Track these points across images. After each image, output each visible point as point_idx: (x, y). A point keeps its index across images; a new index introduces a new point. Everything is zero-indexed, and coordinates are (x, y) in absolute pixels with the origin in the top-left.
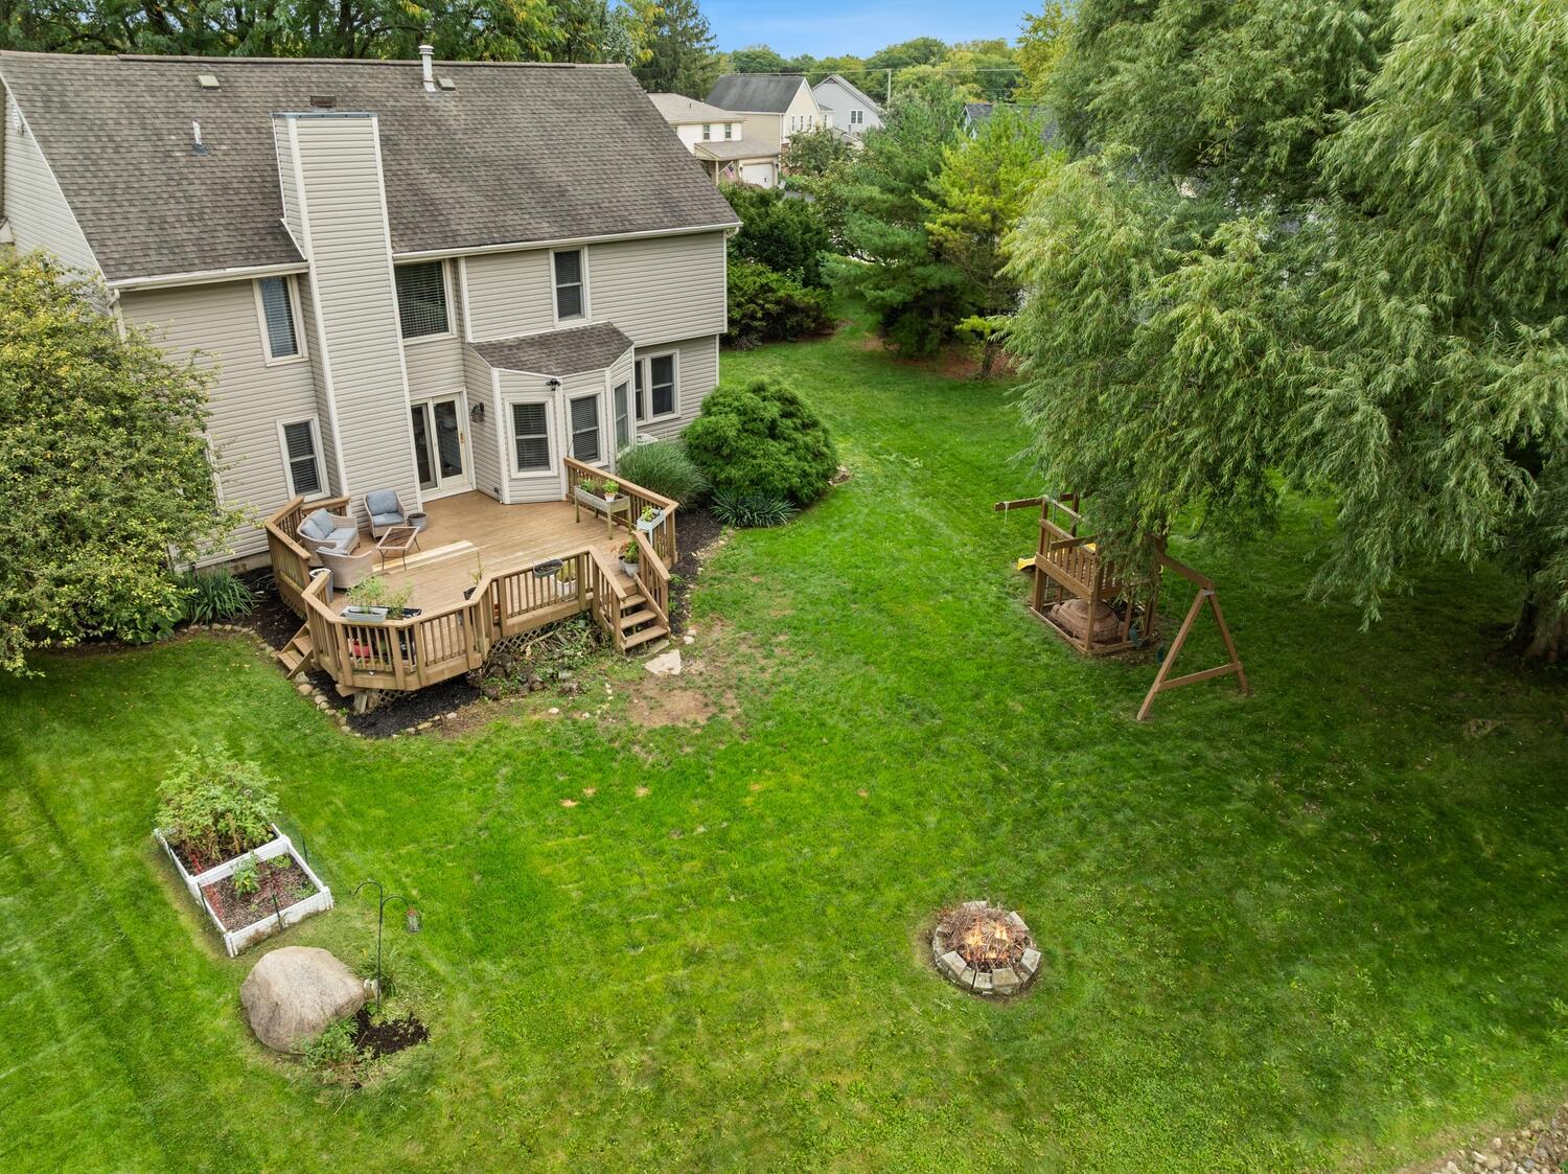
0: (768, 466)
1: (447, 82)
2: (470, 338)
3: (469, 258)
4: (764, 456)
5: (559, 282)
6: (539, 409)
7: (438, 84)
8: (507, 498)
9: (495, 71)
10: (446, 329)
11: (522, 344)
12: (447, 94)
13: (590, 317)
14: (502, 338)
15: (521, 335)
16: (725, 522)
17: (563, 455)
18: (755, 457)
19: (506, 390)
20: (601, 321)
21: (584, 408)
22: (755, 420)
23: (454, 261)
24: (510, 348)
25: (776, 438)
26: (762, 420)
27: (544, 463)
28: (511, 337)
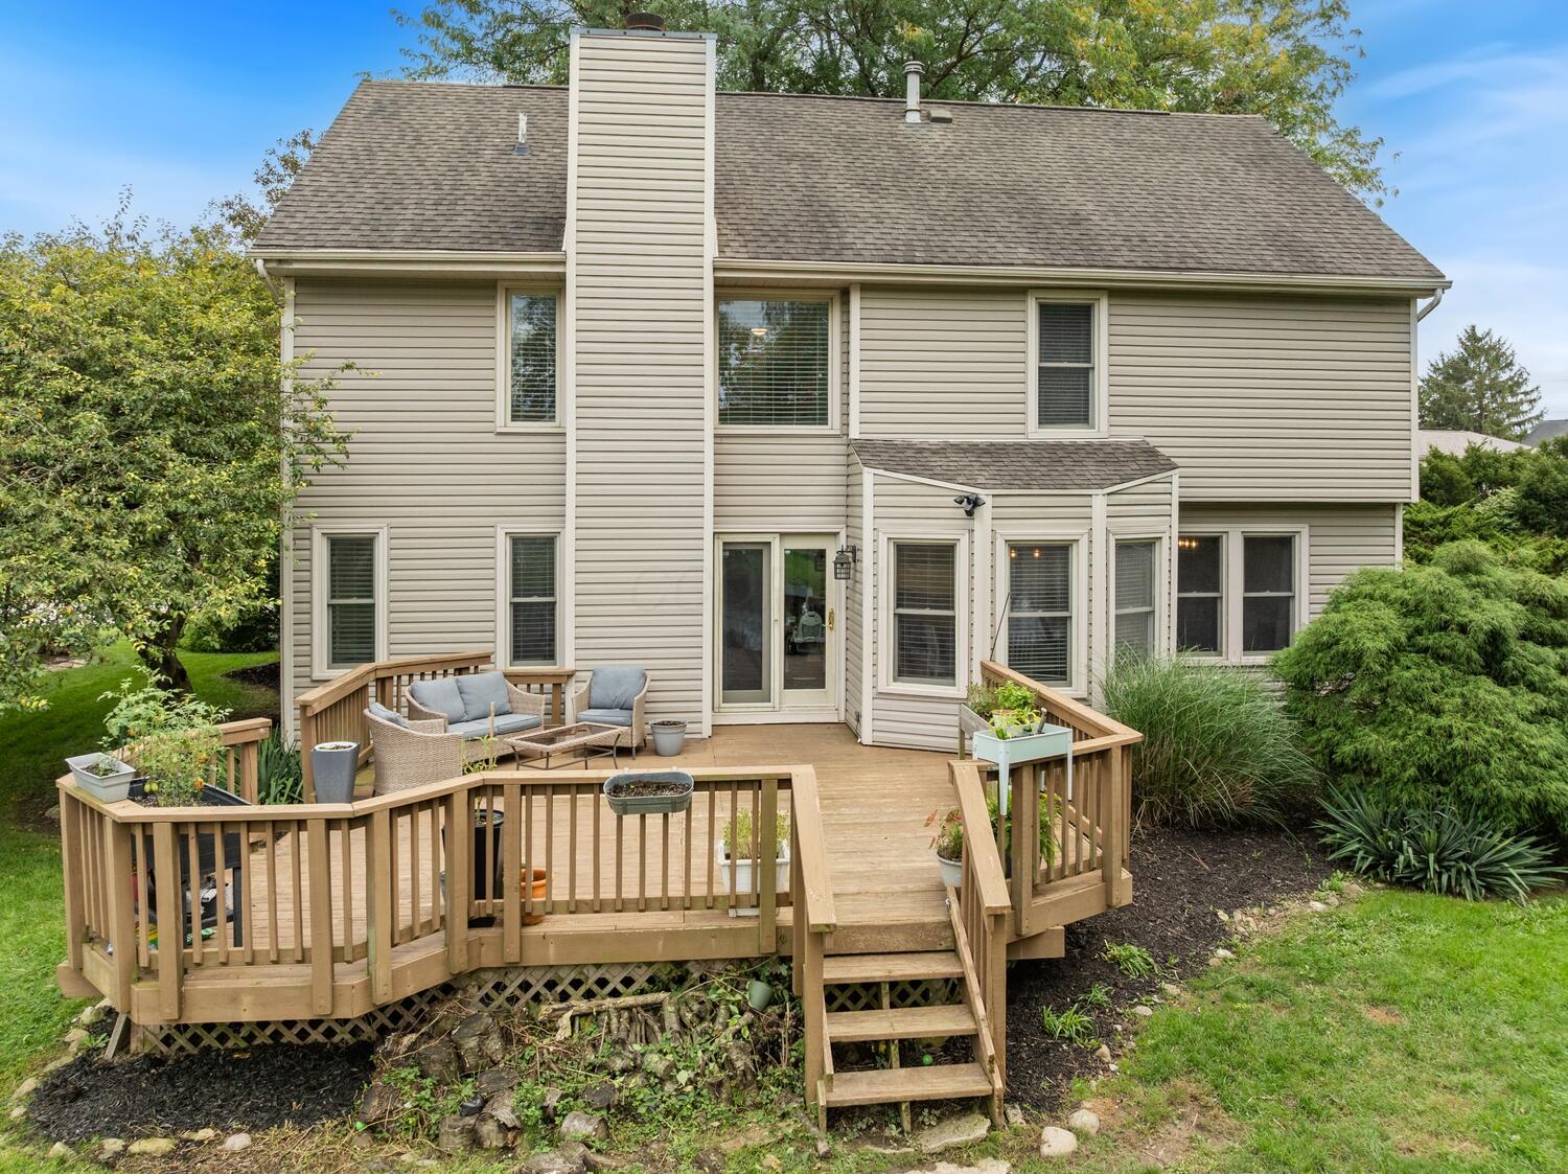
1: (940, 113)
2: (854, 433)
3: (870, 289)
5: (1044, 355)
6: (944, 554)
7: (927, 114)
8: (867, 736)
10: (824, 421)
13: (1101, 429)
15: (958, 439)
16: (1347, 863)
17: (981, 654)
18: (1437, 712)
19: (881, 513)
20: (1129, 435)
21: (1041, 565)
22: (1444, 627)
23: (847, 297)
24: (920, 451)
25: (1501, 679)
26: (1463, 629)
27: (945, 670)
28: (934, 440)
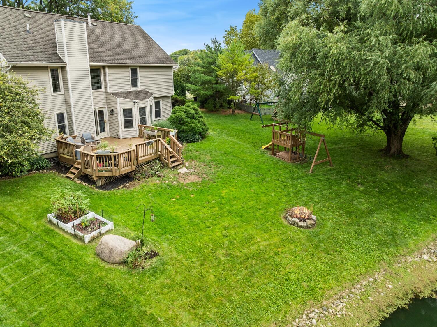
0: (194, 126)
1: (94, 24)
2: (109, 91)
3: (109, 67)
4: (192, 123)
5: (132, 77)
6: (130, 110)
7: (92, 24)
8: (121, 137)
9: (106, 23)
11: (123, 93)
12: (95, 27)
13: (140, 88)
14: (118, 91)
15: (123, 91)
16: (183, 141)
17: (137, 124)
18: (190, 123)
19: (121, 105)
20: (143, 89)
21: (142, 110)
22: (189, 114)
23: (104, 68)
24: (120, 94)
25: (195, 119)
26: (191, 114)
27: (132, 126)
28: (120, 91)
